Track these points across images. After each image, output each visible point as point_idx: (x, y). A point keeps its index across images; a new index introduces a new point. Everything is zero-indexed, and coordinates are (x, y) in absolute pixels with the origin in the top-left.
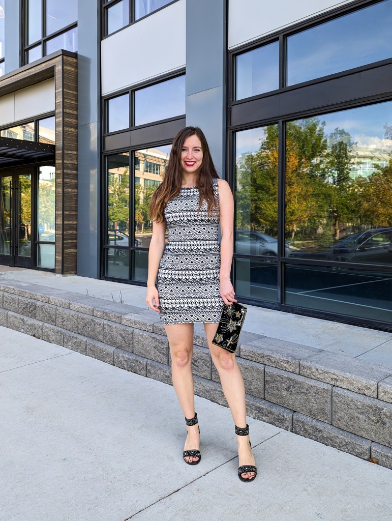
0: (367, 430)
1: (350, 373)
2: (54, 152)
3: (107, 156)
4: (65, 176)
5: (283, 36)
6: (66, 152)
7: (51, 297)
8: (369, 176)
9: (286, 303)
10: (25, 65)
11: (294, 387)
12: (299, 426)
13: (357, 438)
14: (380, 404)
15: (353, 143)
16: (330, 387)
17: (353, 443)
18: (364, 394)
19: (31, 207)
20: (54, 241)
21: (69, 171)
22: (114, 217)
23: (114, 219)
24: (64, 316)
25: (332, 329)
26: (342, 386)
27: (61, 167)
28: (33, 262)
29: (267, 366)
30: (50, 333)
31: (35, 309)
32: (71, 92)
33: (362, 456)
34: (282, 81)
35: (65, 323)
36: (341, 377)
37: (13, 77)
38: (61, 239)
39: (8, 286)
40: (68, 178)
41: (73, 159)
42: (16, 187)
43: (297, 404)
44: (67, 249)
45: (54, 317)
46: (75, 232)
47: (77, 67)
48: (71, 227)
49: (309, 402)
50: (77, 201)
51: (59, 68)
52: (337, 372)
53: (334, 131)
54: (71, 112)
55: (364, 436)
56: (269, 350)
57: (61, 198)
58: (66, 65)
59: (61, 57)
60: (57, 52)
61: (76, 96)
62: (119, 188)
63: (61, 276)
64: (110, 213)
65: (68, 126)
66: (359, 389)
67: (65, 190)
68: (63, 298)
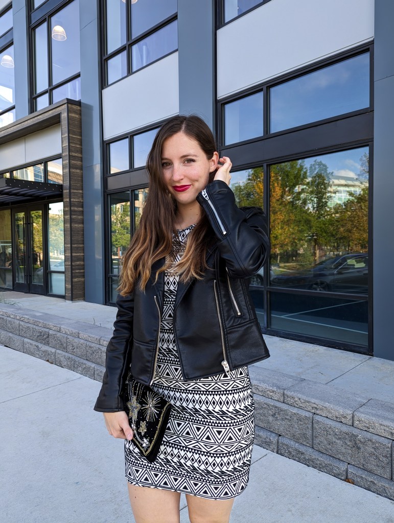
0: (344, 454)
1: (328, 402)
2: (62, 191)
3: (110, 194)
4: (73, 213)
5: (267, 87)
6: (72, 191)
7: (62, 326)
8: (344, 203)
9: (272, 327)
10: (33, 112)
11: (279, 414)
12: (284, 448)
13: (335, 460)
14: (355, 431)
15: (330, 173)
16: (311, 414)
17: (331, 465)
18: (341, 422)
19: (43, 236)
20: (64, 270)
21: (76, 209)
22: (117, 243)
23: (117, 244)
24: (74, 344)
25: (313, 351)
26: (322, 414)
27: (69, 204)
28: (45, 290)
29: (255, 395)
30: (62, 359)
31: (48, 337)
32: (76, 137)
33: (340, 477)
34: (266, 129)
35: (75, 350)
36: (321, 407)
37: (23, 123)
38: (70, 269)
39: (24, 316)
40: (74, 215)
41: (79, 197)
42: (29, 222)
43: (282, 429)
44: (75, 278)
45: (65, 345)
46: (82, 263)
47: (80, 114)
48: (78, 259)
49: (292, 427)
50: (83, 235)
51: (64, 115)
52: (317, 401)
53: (313, 163)
54: (76, 155)
55: (341, 458)
56: (256, 380)
57: (69, 233)
58: (71, 112)
59: (66, 105)
60: (62, 101)
61: (81, 141)
62: (121, 217)
63: (70, 302)
64: (114, 239)
65: (73, 168)
66: (337, 417)
67: (72, 225)
68: (73, 328)
